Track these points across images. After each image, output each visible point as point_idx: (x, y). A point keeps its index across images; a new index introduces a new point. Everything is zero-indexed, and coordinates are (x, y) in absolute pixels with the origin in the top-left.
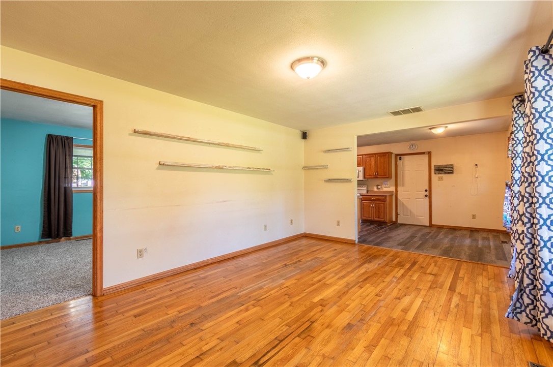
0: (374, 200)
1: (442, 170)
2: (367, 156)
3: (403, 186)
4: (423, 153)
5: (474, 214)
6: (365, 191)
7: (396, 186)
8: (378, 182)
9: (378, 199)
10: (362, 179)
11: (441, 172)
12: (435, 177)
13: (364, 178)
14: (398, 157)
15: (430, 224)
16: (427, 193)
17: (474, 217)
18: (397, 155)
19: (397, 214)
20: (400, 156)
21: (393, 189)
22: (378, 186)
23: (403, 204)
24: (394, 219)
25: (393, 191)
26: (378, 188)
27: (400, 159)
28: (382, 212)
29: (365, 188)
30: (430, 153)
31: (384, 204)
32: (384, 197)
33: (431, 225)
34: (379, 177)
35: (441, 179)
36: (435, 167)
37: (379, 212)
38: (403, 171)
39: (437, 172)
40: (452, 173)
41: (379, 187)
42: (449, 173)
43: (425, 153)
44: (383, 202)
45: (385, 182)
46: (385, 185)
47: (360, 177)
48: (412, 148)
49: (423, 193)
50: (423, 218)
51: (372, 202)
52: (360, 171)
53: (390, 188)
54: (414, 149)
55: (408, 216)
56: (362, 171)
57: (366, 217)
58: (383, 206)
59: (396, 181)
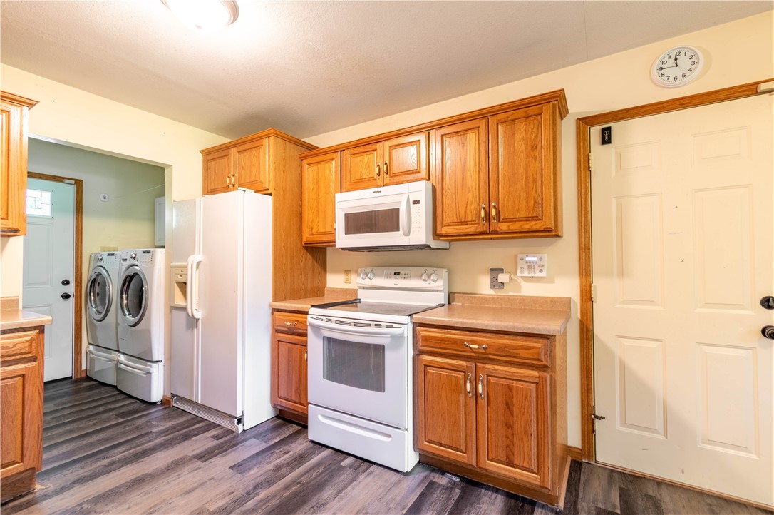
0: (483, 358)
2: (445, 131)
3: (622, 273)
4: (742, 91)
6: (442, 298)
7: (586, 270)
8: (495, 253)
9: (502, 350)
10: (423, 241)
13: (436, 235)
14: (594, 130)
18: (586, 122)
19: (589, 419)
20: (603, 125)
21: (567, 287)
22: (495, 271)
23: (623, 366)
25: (568, 302)
26: (495, 284)
27: (606, 138)
28: (526, 433)
29: (440, 283)
31: (540, 382)
32: (539, 344)
34: (504, 227)
37: (509, 426)
38: (623, 197)
41: (503, 278)
43: (763, 87)
44: (535, 373)
45: (533, 254)
46: (531, 266)
47: (416, 230)
48: (672, 72)
49: (749, 312)
50: (753, 456)
51: (470, 364)
52: (417, 202)
53: (553, 282)
54: (684, 75)
55: (654, 431)
56: (423, 202)
57: (441, 445)
58: (534, 395)
59: (585, 250)
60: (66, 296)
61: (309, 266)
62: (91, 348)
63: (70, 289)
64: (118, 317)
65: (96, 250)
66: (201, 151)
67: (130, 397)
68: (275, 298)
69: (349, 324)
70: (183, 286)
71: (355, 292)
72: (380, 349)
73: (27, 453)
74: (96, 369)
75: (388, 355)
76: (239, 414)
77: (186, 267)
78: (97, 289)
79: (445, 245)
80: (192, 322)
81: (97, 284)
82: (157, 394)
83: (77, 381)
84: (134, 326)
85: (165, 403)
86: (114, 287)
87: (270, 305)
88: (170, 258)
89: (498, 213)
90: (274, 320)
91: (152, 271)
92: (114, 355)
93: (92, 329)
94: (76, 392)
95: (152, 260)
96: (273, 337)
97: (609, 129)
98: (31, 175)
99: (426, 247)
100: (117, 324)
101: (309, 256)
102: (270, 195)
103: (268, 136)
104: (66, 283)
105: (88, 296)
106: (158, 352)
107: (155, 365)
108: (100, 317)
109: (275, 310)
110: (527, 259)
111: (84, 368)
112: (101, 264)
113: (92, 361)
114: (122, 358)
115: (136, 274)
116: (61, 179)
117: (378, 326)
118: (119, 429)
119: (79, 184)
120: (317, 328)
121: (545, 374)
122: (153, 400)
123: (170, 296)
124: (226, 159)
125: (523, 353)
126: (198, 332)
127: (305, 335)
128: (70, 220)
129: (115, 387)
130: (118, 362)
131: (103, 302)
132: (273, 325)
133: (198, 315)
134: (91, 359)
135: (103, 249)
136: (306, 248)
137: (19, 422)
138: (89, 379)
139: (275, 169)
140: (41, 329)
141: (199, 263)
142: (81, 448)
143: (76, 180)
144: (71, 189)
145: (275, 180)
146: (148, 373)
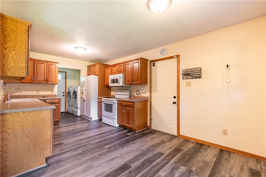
1: (189, 74)
2: (126, 64)
3: (156, 92)
4: (172, 57)
5: (225, 129)
6: (127, 96)
7: (151, 92)
8: (137, 88)
9: (128, 105)
11: (189, 77)
12: (183, 82)
13: (125, 84)
14: (152, 63)
15: (177, 134)
16: (175, 100)
17: (225, 132)
18: (151, 61)
20: (153, 62)
21: (147, 95)
22: (137, 91)
23: (156, 109)
24: (149, 125)
25: (148, 97)
26: (137, 94)
27: (154, 65)
28: (131, 119)
29: (127, 94)
30: (178, 56)
31: (132, 110)
33: (179, 136)
34: (135, 83)
35: (188, 85)
36: (183, 72)
37: (129, 118)
38: (156, 77)
39: (185, 77)
40: (200, 77)
42: (196, 78)
43: (174, 57)
44: (132, 108)
45: (142, 88)
46: (142, 90)
47: (121, 83)
48: (163, 53)
49: (172, 99)
50: (172, 126)
51: (124, 107)
52: (121, 78)
53: (146, 93)
54: (164, 54)
55: (159, 122)
56: (122, 78)
57: (121, 122)
58: (131, 112)
59: (151, 87)
60: (64, 96)
61: (107, 90)
62: (68, 106)
63: (64, 94)
64: (73, 100)
65: (69, 86)
66: (87, 66)
67: (74, 115)
68: (99, 96)
69: (108, 100)
70: (83, 93)
71: (114, 95)
72: (112, 105)
73: (58, 117)
74: (69, 111)
75: (113, 106)
76: (91, 117)
77: (83, 90)
78: (69, 94)
79: (130, 86)
80: (84, 100)
81: (69, 93)
82: (79, 115)
83: (66, 113)
84: (75, 101)
85: (80, 116)
86: (72, 94)
87: (97, 97)
88: (81, 88)
89: (133, 80)
90: (98, 100)
91: (78, 90)
92: (72, 107)
93: (68, 102)
94: (65, 114)
95: (78, 88)
96: (98, 103)
97: (154, 63)
98: (59, 72)
99: (123, 86)
100: (72, 101)
101: (107, 88)
102: (98, 76)
103: (97, 64)
104: (64, 93)
105: (67, 96)
106: (79, 106)
107: (78, 109)
108: (69, 100)
109: (98, 98)
110: (142, 89)
111: (67, 110)
112: (70, 89)
113: (68, 109)
114: (73, 108)
115: (75, 91)
116: (62, 72)
117: (112, 101)
118: (72, 119)
119: (66, 72)
120: (103, 101)
121: (133, 109)
122: (78, 116)
123: (81, 96)
124: (91, 68)
125: (130, 105)
126: (85, 102)
127: (102, 103)
128: (64, 80)
129: (72, 114)
130: (73, 109)
131: (70, 97)
132: (98, 101)
133: (85, 99)
134: (68, 108)
135: (70, 86)
136: (106, 86)
137: (57, 113)
138: (67, 112)
139: (99, 71)
140: (60, 99)
141: (85, 89)
142: (66, 121)
143: (65, 72)
144: (64, 74)
145: (99, 73)
146: (77, 110)
